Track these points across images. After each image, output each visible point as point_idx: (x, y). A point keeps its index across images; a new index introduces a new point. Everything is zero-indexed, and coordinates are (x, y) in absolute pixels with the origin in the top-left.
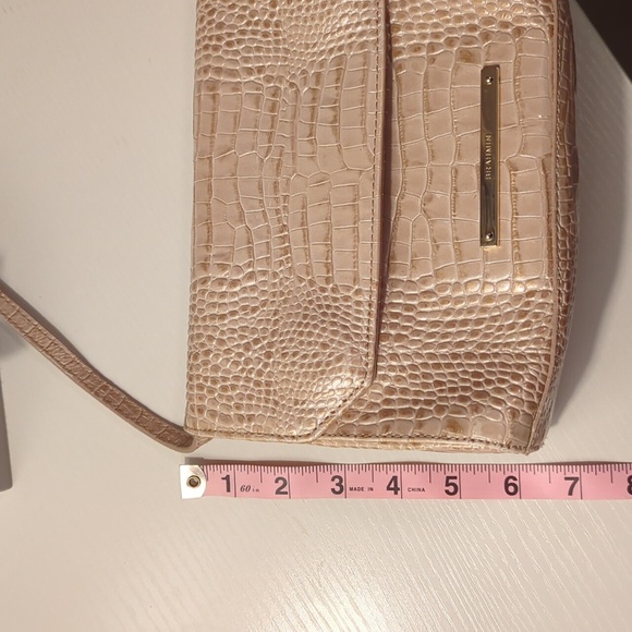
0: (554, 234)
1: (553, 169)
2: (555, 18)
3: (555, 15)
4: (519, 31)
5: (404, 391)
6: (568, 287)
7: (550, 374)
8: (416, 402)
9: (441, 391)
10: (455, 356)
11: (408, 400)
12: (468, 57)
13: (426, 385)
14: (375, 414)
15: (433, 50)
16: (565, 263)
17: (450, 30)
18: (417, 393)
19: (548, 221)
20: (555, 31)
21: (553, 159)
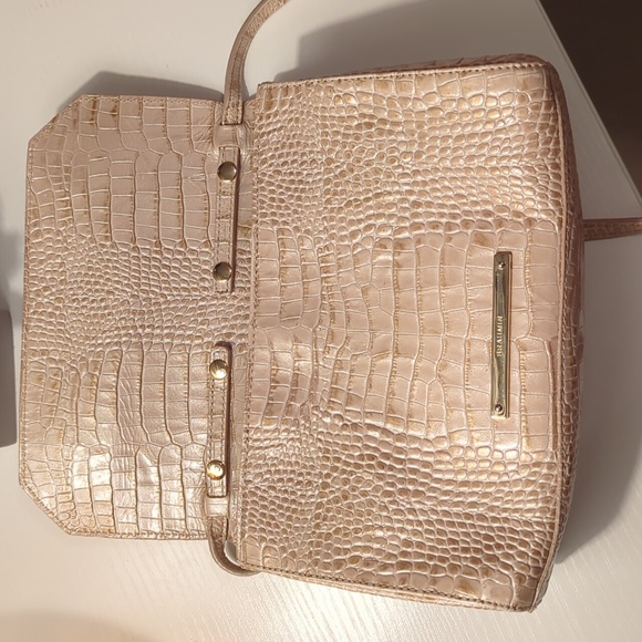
0: (559, 411)
1: (559, 351)
2: (564, 213)
3: (564, 209)
4: (530, 222)
5: (420, 545)
6: (571, 460)
7: (554, 542)
8: (431, 557)
9: (455, 549)
10: (468, 516)
11: (423, 555)
12: (482, 240)
13: (441, 542)
14: (392, 565)
15: (450, 230)
16: (568, 439)
17: (467, 213)
18: (431, 548)
19: (554, 399)
20: (564, 224)
21: (559, 342)
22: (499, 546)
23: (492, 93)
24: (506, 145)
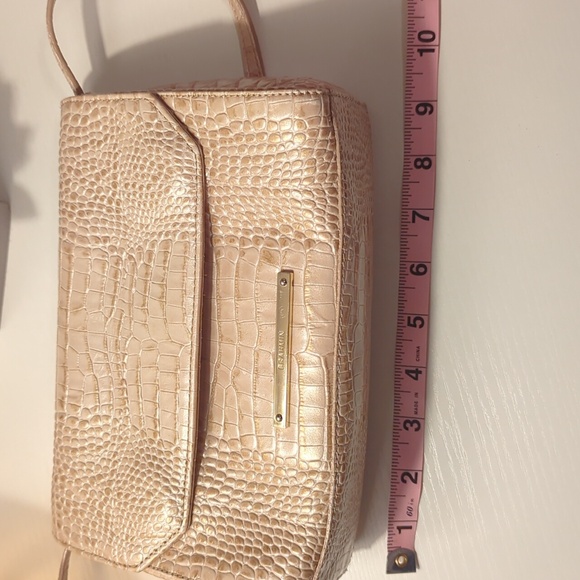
0: (333, 423)
1: (334, 366)
2: (341, 235)
3: (341, 231)
4: (310, 243)
5: (213, 539)
6: (344, 469)
7: (325, 546)
8: (221, 553)
9: (240, 548)
10: (254, 516)
11: (215, 549)
12: (269, 258)
13: (230, 538)
14: (188, 557)
15: (244, 245)
16: (342, 450)
17: (258, 229)
18: (222, 544)
19: (329, 412)
20: (340, 246)
21: (335, 358)
22: (275, 549)
23: (273, 119)
24: (287, 168)
